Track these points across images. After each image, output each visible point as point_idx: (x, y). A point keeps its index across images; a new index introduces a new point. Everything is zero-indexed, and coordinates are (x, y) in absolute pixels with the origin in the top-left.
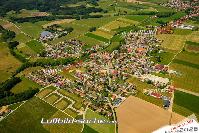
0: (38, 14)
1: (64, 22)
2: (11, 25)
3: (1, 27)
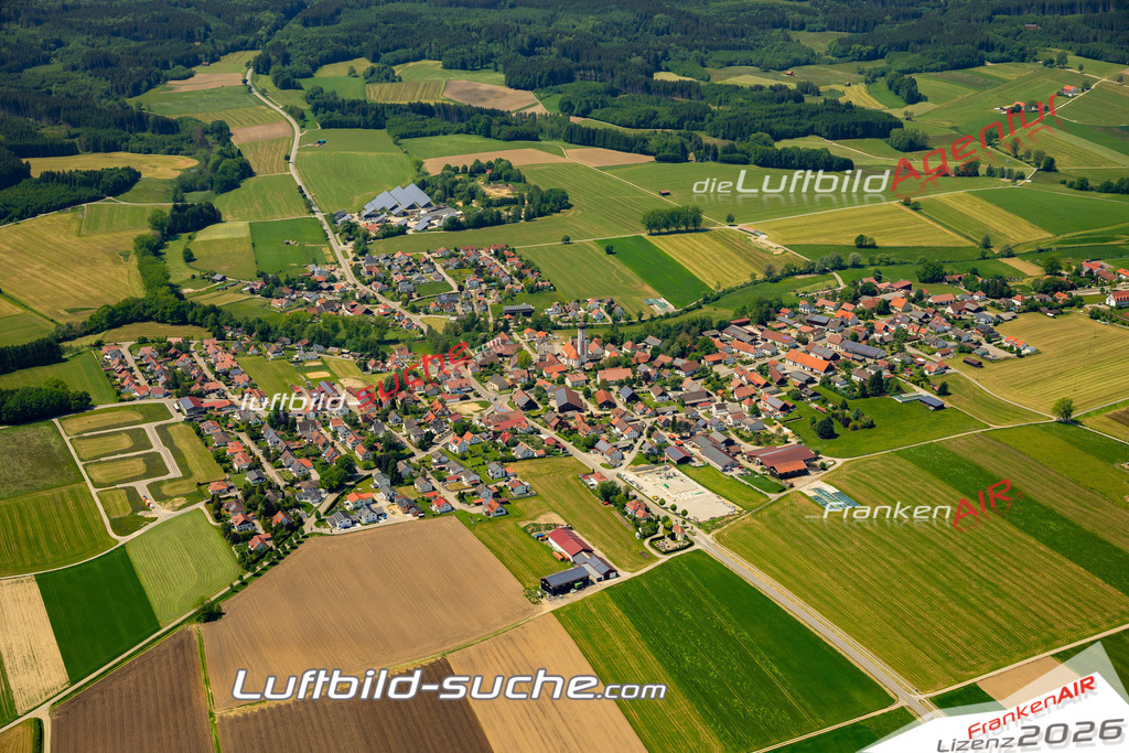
0: (483, 100)
1: (567, 160)
2: (279, 130)
3: (222, 132)
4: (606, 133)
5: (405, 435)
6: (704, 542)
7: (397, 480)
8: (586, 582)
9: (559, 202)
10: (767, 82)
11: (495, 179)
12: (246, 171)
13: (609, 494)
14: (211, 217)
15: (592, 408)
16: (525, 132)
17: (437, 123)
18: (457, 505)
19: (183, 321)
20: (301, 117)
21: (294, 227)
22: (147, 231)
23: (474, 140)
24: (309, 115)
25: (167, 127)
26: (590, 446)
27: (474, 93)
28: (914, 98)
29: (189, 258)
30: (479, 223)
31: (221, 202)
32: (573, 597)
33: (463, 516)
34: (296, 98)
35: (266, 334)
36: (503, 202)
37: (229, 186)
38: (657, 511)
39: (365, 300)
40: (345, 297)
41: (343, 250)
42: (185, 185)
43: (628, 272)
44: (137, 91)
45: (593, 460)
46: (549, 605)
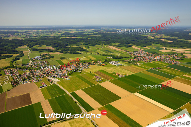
2: (28, 51)
3: (22, 52)
4: (59, 51)
5: (31, 76)
6: (56, 83)
7: (29, 80)
8: (44, 87)
9: (53, 57)
10: (76, 47)
11: (47, 55)
12: (23, 55)
13: (49, 80)
14: (19, 59)
15: (50, 74)
16: (52, 51)
17: (44, 50)
18: (34, 81)
19: (13, 68)
20: (30, 50)
21: (27, 60)
22: (12, 60)
23: (47, 52)
24: (31, 50)
25: (17, 51)
26: (48, 76)
27: (48, 48)
28: (89, 48)
29: (16, 63)
30: (45, 59)
31: (20, 58)
32: (42, 88)
33: (35, 82)
34: (31, 49)
35: (21, 69)
36: (48, 57)
37: (21, 56)
38: (52, 81)
39: (32, 66)
40: (30, 65)
41: (31, 61)
42: (17, 56)
43: (57, 63)
44: (15, 48)
45: (48, 78)
46: (40, 88)
